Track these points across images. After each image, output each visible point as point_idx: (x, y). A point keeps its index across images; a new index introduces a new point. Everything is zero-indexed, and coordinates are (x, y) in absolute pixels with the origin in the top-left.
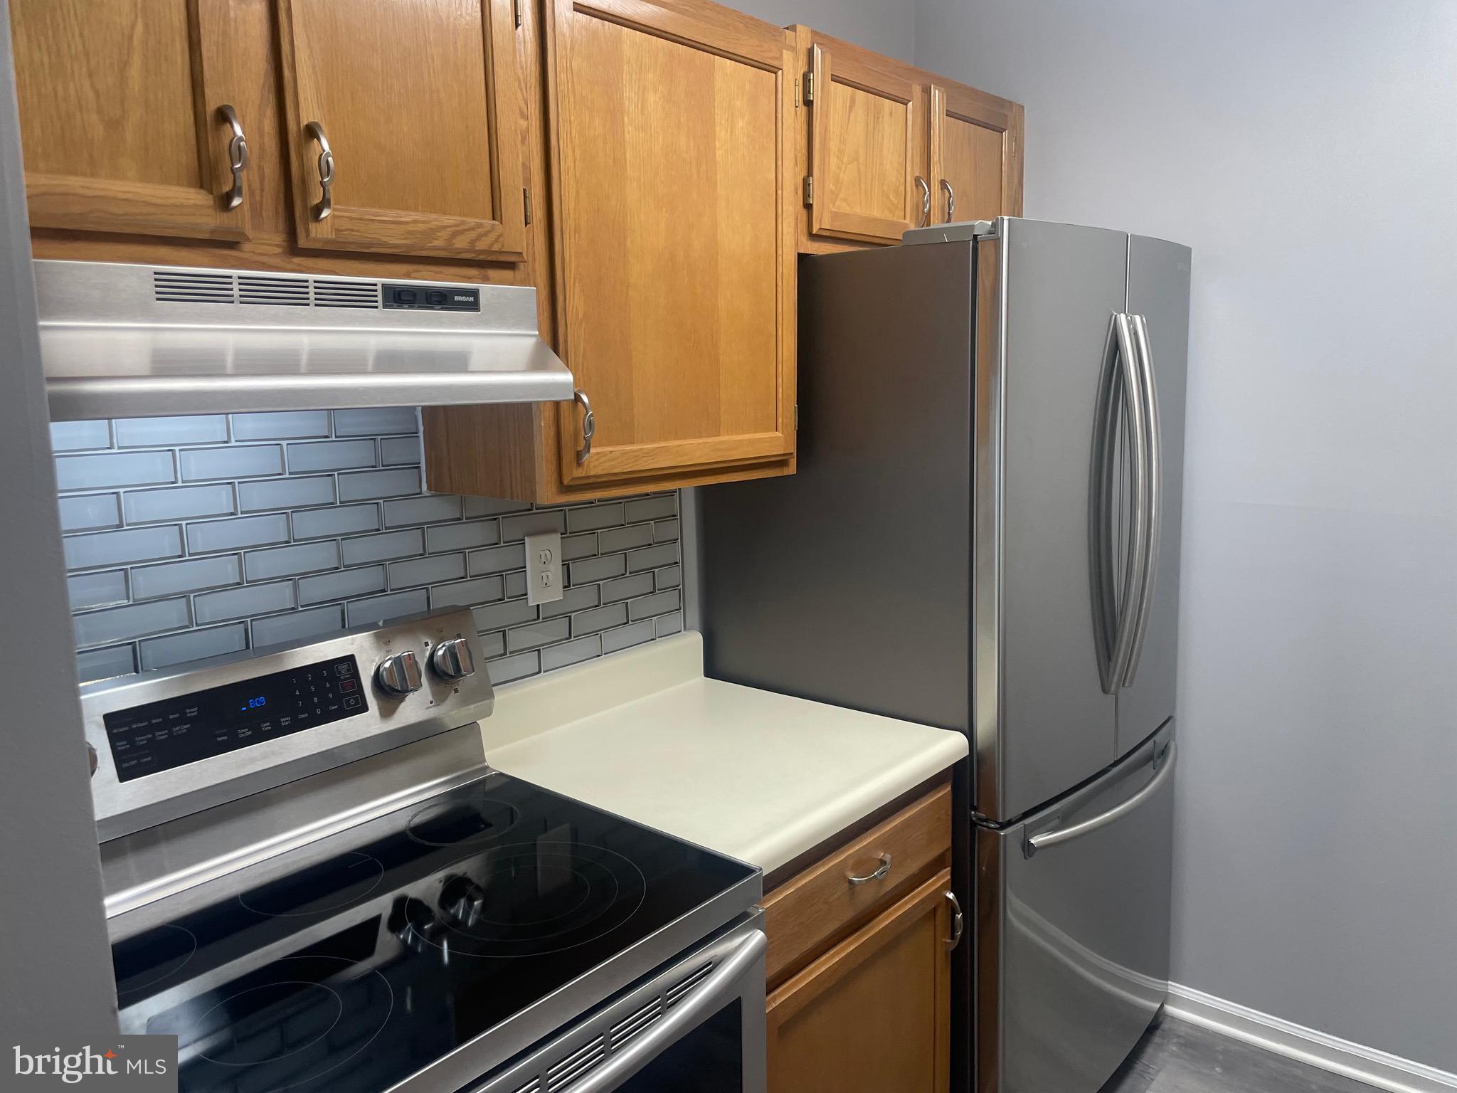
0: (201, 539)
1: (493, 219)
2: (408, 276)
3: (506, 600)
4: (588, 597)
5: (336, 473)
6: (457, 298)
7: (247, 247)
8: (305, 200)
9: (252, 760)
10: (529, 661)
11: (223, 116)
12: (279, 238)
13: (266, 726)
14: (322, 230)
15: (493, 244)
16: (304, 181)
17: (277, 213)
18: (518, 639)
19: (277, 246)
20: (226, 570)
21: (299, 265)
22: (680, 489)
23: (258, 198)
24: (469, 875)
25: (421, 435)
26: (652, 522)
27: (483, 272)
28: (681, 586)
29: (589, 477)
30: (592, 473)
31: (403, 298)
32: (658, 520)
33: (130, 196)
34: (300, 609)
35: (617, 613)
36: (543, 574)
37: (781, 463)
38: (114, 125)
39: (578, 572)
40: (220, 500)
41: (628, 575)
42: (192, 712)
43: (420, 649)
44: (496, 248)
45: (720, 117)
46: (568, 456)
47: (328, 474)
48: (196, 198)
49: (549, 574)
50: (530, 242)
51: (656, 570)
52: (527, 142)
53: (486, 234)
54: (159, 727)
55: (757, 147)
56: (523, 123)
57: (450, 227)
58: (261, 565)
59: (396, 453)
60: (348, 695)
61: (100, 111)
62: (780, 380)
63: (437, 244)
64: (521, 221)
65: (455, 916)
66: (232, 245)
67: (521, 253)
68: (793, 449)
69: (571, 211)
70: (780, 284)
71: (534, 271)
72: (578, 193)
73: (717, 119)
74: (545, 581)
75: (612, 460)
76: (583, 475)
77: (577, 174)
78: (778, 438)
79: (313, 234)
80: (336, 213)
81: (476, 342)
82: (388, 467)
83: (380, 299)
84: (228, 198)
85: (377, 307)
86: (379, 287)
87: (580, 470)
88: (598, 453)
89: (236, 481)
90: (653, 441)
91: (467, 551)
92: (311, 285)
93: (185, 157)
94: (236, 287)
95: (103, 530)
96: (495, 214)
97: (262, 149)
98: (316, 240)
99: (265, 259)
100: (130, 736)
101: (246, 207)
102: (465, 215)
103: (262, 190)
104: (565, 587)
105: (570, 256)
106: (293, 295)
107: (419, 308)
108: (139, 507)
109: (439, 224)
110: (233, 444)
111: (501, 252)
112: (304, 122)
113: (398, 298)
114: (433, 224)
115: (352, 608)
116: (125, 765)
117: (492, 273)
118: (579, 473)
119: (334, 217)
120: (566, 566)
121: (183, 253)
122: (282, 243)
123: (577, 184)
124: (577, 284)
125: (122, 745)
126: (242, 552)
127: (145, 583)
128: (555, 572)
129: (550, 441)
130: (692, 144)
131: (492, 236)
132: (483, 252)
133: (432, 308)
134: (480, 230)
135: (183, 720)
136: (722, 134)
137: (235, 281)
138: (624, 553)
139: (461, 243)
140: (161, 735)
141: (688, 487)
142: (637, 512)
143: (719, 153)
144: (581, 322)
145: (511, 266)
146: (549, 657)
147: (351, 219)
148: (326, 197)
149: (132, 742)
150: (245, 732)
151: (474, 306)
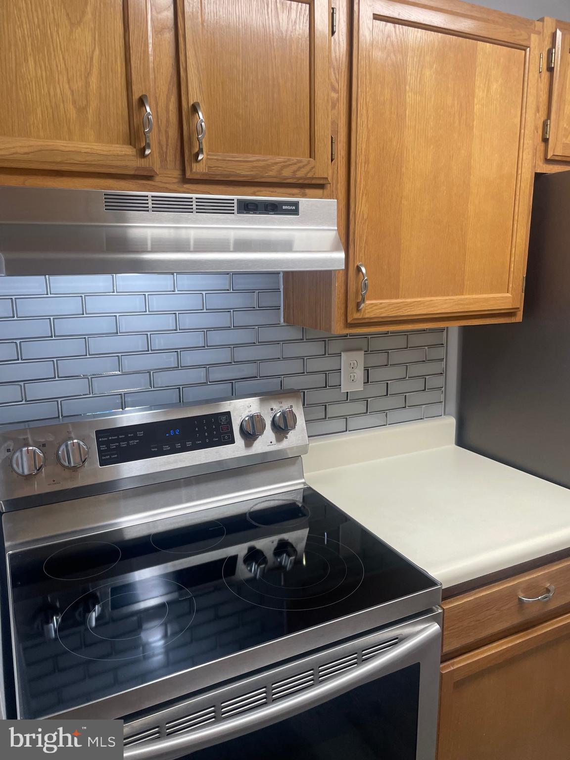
0: (159, 342)
1: (310, 157)
2: (254, 194)
3: (328, 388)
4: (381, 389)
5: (232, 310)
6: (284, 207)
7: (157, 179)
8: (190, 150)
9: (169, 463)
10: (340, 424)
11: (142, 102)
12: (177, 173)
13: (178, 446)
14: (199, 169)
15: (308, 173)
16: (190, 138)
17: (176, 157)
18: (333, 410)
19: (175, 178)
20: (170, 360)
21: (188, 189)
22: (447, 328)
23: (164, 148)
24: (290, 541)
25: (282, 290)
26: (426, 348)
27: (302, 191)
28: (444, 388)
29: (365, 318)
30: (367, 316)
31: (249, 207)
32: (430, 346)
33: (89, 150)
34: (209, 383)
35: (399, 401)
36: (351, 374)
37: (511, 314)
38: (82, 110)
39: (374, 375)
40: (168, 322)
41: (407, 378)
42: (140, 434)
43: (269, 412)
44: (310, 175)
45: (479, 82)
46: (351, 306)
47: (228, 310)
48: (126, 150)
49: (355, 374)
50: (336, 172)
51: (427, 377)
52: (337, 107)
53: (304, 167)
54: (123, 440)
55: (507, 101)
56: (334, 95)
57: (281, 163)
58: (189, 358)
59: (268, 300)
60: (222, 434)
61: (74, 102)
62: (513, 259)
63: (271, 174)
65: (281, 562)
66: (149, 178)
67: (327, 178)
68: (520, 304)
69: (363, 151)
70: (518, 194)
71: (337, 189)
72: (368, 138)
73: (477, 84)
74: (352, 378)
75: (381, 308)
76: (360, 317)
77: (369, 126)
78: (509, 297)
79: (194, 170)
80: (209, 157)
81: (297, 234)
82: (261, 308)
83: (236, 208)
84: (144, 150)
85: (233, 213)
86: (235, 201)
87: (358, 314)
88: (372, 304)
89: (177, 312)
90: (413, 297)
91: (306, 358)
92: (194, 200)
93: (123, 128)
94: (150, 202)
95: (108, 334)
96: (312, 154)
97: (168, 121)
98: (197, 173)
99: (167, 186)
100: (108, 443)
101: (156, 155)
102: (291, 156)
103: (167, 145)
104: (364, 383)
105: (361, 179)
106: (183, 206)
107: (260, 213)
108: (126, 324)
109: (273, 161)
110: (177, 292)
111: (313, 178)
112: (191, 103)
113: (247, 207)
114: (269, 162)
115: (237, 385)
116: (103, 458)
117: (308, 191)
118: (357, 316)
119: (207, 159)
120: (367, 370)
121: (121, 183)
122: (179, 176)
123: (368, 132)
124: (364, 197)
125: (103, 447)
126: (179, 351)
127: (129, 363)
128: (359, 374)
129: (341, 295)
130: (456, 103)
131: (308, 168)
132: (301, 178)
133: (268, 214)
134: (299, 165)
135: (135, 438)
136: (480, 93)
137: (150, 199)
138: (406, 365)
139: (287, 173)
140: (124, 444)
141: (454, 327)
142: (415, 340)
143: (477, 107)
144: (366, 221)
145: (321, 186)
146: (353, 423)
147: (217, 160)
148: (201, 147)
149: (108, 446)
150: (167, 448)
151: (296, 212)
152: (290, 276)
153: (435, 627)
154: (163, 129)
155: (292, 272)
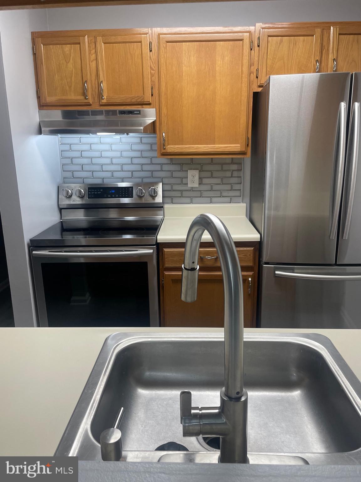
0: (114, 161)
2: (124, 108)
3: (182, 184)
4: (207, 187)
6: (135, 112)
7: (92, 105)
10: (188, 200)
13: (113, 196)
14: (104, 101)
16: (101, 92)
17: (98, 98)
18: (185, 194)
21: (102, 108)
23: (94, 96)
27: (142, 106)
28: (242, 190)
29: (168, 152)
30: (168, 151)
31: (122, 113)
33: (71, 99)
34: (132, 178)
35: (217, 193)
38: (70, 87)
39: (204, 181)
41: (221, 184)
42: (101, 190)
44: (142, 101)
46: (162, 147)
47: (140, 151)
48: (82, 98)
49: (194, 180)
51: (232, 184)
52: (154, 76)
53: (140, 98)
54: (96, 191)
55: (234, 64)
56: (153, 72)
57: (131, 97)
58: (125, 168)
60: (129, 194)
61: (68, 85)
63: (128, 101)
64: (149, 94)
67: (150, 101)
70: (241, 102)
71: (155, 105)
73: (217, 59)
75: (175, 149)
76: (166, 152)
78: (238, 146)
79: (102, 102)
82: (153, 150)
83: (118, 113)
84: (86, 97)
85: (117, 115)
86: (118, 111)
88: (169, 147)
89: (122, 151)
90: (189, 145)
92: (104, 111)
93: (81, 91)
95: (98, 157)
96: (144, 93)
97: (95, 87)
99: (95, 107)
101: (90, 98)
102: (136, 95)
104: (199, 184)
105: (163, 101)
106: (101, 114)
107: (126, 115)
109: (129, 97)
111: (144, 102)
112: (101, 80)
116: (89, 196)
117: (144, 106)
118: (164, 151)
119: (106, 98)
120: (200, 178)
122: (99, 104)
124: (165, 107)
125: (90, 193)
126: (122, 165)
127: (105, 168)
128: (197, 180)
129: (159, 144)
130: (207, 68)
131: (142, 98)
132: (139, 102)
133: (129, 115)
134: (138, 97)
135: (100, 191)
136: (219, 63)
137: (90, 112)
138: (222, 178)
139: (133, 101)
140: (96, 193)
143: (217, 69)
145: (150, 104)
146: (194, 200)
147: (109, 98)
149: (91, 193)
150: (109, 196)
151: (139, 114)
153: (150, 251)
154: (94, 89)
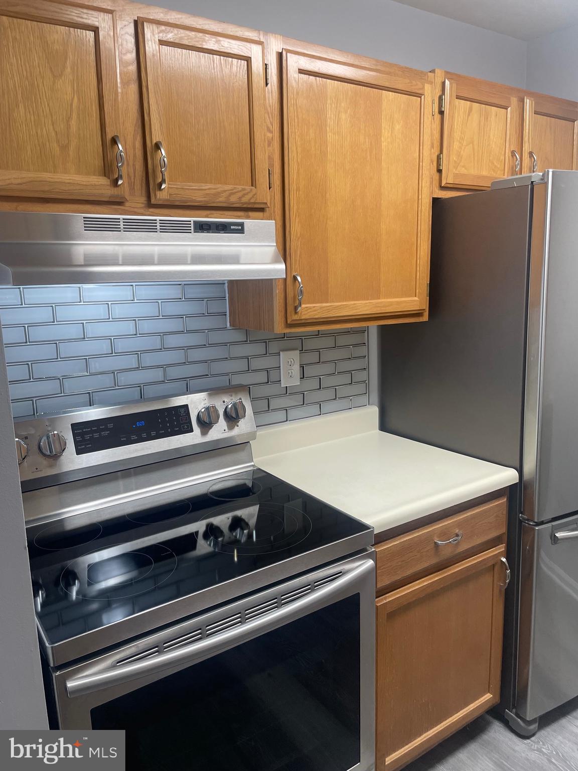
0: (121, 346)
1: (252, 186)
2: (207, 216)
3: (270, 383)
4: (314, 384)
5: (184, 317)
6: (232, 227)
7: (127, 204)
8: (154, 181)
9: (136, 451)
10: (281, 415)
11: (114, 141)
12: (143, 199)
13: (144, 435)
14: (162, 196)
15: (250, 199)
16: (154, 171)
17: (142, 187)
18: (274, 403)
19: (142, 203)
20: (132, 362)
21: (152, 212)
22: (368, 327)
23: (133, 180)
24: (243, 517)
25: (227, 298)
26: (351, 347)
27: (246, 213)
28: (367, 382)
29: (301, 320)
30: (303, 318)
31: (204, 228)
32: (355, 345)
33: (71, 181)
34: (166, 381)
35: (330, 394)
36: (290, 371)
37: (419, 314)
39: (309, 371)
40: (129, 328)
41: (336, 374)
42: (111, 426)
43: (222, 403)
44: (252, 201)
45: (384, 124)
46: (290, 309)
47: (181, 317)
48: (104, 181)
49: (292, 371)
50: (273, 198)
51: (353, 372)
52: (272, 145)
53: (247, 194)
54: (95, 431)
55: (408, 139)
56: (270, 135)
57: (229, 190)
58: (148, 360)
59: (215, 307)
60: (183, 424)
61: (58, 141)
62: (418, 269)
63: (221, 200)
64: (266, 187)
65: (236, 536)
66: (120, 203)
67: (266, 203)
68: (425, 306)
69: (295, 180)
70: (420, 215)
71: (274, 212)
72: (298, 170)
73: (383, 125)
74: (290, 374)
75: (315, 311)
76: (298, 319)
77: (299, 160)
78: (417, 301)
79: (158, 197)
80: (170, 186)
81: (243, 250)
82: (210, 314)
83: (192, 228)
84: (117, 180)
85: (191, 232)
86: (192, 223)
87: (296, 316)
88: (307, 307)
89: (137, 319)
90: (340, 302)
91: (250, 357)
92: (158, 222)
93: (98, 162)
94: (122, 223)
95: (76, 340)
96: (253, 183)
97: (135, 156)
98: (160, 200)
99: (136, 210)
100: (82, 435)
101: (126, 185)
102: (236, 185)
103: (135, 176)
104: (300, 378)
105: (294, 204)
106: (150, 227)
107: (213, 232)
108: (93, 330)
109: (222, 189)
110: (136, 301)
111: (255, 203)
112: (154, 142)
113: (202, 227)
114: (219, 190)
115: (192, 383)
116: (79, 448)
117: (251, 214)
118: (296, 317)
119: (169, 187)
120: (302, 367)
121: (98, 208)
122: (145, 202)
123: (298, 166)
124: (297, 218)
125: (79, 438)
126: (139, 353)
127: (96, 366)
128: (296, 369)
129: (281, 301)
130: (367, 141)
131: (250, 195)
132: (245, 203)
133: (219, 233)
134: (244, 192)
135: (106, 429)
136: (386, 133)
137: (122, 221)
138: (334, 361)
139: (233, 199)
140: (96, 435)
141: (373, 326)
142: (342, 340)
144: (299, 238)
145: (262, 210)
146: (292, 413)
147: (177, 188)
148: (164, 178)
149: (83, 437)
150: (134, 437)
151: (242, 231)
152: (233, 284)
153: (370, 563)
154: (131, 163)
155: (237, 281)
